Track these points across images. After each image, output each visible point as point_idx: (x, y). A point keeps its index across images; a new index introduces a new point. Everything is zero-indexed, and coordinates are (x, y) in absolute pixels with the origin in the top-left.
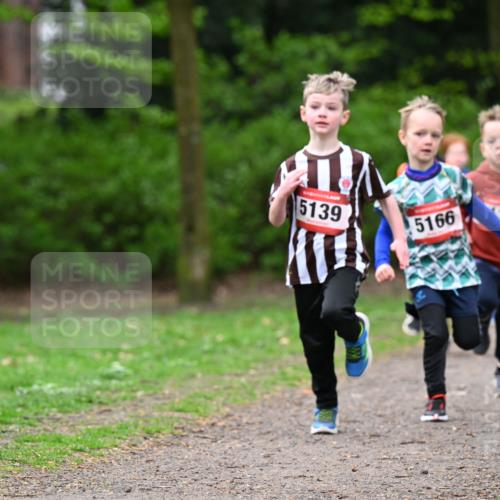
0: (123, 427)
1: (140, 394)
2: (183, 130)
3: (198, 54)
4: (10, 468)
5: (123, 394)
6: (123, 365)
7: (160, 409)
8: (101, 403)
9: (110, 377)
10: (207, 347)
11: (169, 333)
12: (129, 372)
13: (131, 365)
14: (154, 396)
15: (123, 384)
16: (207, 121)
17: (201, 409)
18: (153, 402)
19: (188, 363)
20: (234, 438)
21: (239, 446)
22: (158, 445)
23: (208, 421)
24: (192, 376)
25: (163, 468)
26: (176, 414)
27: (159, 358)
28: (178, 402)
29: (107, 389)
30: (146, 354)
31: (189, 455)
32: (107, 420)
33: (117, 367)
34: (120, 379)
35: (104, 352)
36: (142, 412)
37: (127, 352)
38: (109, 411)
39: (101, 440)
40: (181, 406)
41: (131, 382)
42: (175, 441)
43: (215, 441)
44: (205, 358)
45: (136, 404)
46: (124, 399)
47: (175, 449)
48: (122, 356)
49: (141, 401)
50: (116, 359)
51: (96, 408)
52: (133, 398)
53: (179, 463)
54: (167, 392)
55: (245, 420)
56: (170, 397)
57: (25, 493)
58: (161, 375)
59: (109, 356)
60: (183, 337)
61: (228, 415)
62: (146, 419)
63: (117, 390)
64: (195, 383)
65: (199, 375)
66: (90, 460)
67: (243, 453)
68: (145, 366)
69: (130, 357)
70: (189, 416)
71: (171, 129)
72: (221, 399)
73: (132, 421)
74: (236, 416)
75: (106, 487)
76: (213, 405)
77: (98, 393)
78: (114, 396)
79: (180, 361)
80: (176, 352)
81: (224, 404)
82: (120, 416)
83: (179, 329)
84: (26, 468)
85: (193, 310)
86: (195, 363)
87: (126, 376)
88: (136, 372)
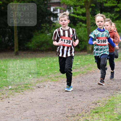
0: (79, 72)
1: (81, 67)
2: (88, 27)
3: (90, 15)
4: (61, 78)
5: (79, 67)
6: (79, 63)
7: (84, 70)
8: (75, 69)
9: (77, 65)
10: (91, 60)
11: (86, 58)
12: (80, 64)
13: (80, 63)
14: (83, 67)
15: (79, 66)
16: (92, 26)
17: (90, 70)
18: (83, 69)
19: (89, 63)
20: (95, 74)
21: (96, 75)
22: (84, 75)
23: (92, 71)
24: (89, 64)
25: (84, 78)
26: (87, 70)
27: (84, 62)
28: (87, 68)
29: (76, 66)
30: (82, 61)
31: (89, 76)
32: (76, 71)
33: (78, 63)
34: (78, 65)
35: (76, 61)
36: (81, 70)
37: (79, 61)
38: (76, 70)
39: (75, 74)
40: (87, 69)
41: (80, 65)
42: (87, 74)
43: (92, 74)
44: (91, 62)
45: (81, 69)
46: (79, 68)
47: (86, 76)
48: (78, 61)
49: (81, 68)
50: (78, 62)
51: (74, 69)
52: (80, 68)
53: (87, 78)
54: (85, 67)
55: (97, 71)
56: (86, 68)
57: (64, 82)
58: (84, 64)
59: (77, 61)
60: (88, 59)
61: (94, 70)
62: (82, 71)
63: (78, 67)
64: (90, 66)
65: (90, 64)
66: (74, 77)
67: (97, 76)
68: (82, 63)
69: (80, 62)
70: (89, 70)
71: (86, 27)
72: (93, 68)
73: (80, 71)
74: (96, 70)
75: (76, 81)
76: (92, 69)
77: (75, 67)
78: (77, 68)
79: (87, 62)
80: (87, 61)
81: (94, 69)
82: (78, 70)
83: (87, 57)
84: (64, 78)
85: (89, 55)
86: (89, 62)
87: (79, 65)
88: (81, 64)
